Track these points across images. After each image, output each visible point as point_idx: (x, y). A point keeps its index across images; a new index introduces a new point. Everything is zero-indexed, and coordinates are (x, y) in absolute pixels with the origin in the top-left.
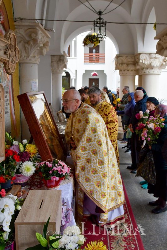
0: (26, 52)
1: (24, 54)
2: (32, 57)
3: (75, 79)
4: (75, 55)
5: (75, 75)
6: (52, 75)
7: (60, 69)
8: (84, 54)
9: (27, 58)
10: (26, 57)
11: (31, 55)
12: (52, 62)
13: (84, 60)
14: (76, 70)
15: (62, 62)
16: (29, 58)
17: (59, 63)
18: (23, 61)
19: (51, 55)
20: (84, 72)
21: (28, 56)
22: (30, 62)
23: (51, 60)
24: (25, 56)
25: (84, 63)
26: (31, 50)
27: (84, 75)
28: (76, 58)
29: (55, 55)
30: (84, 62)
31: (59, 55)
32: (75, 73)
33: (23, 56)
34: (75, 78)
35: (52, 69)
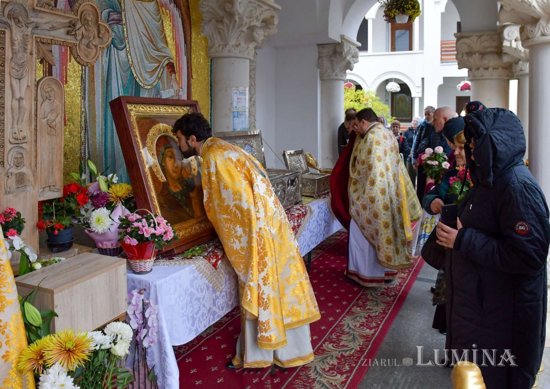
0: (221, 37)
1: (218, 41)
2: (233, 46)
3: (420, 98)
4: (421, 47)
5: (420, 90)
6: (322, 85)
7: (337, 71)
8: (441, 41)
9: (223, 49)
10: (221, 47)
11: (232, 42)
12: (319, 57)
13: (442, 55)
14: (423, 79)
16: (227, 49)
17: (333, 59)
18: (217, 55)
19: (319, 45)
20: (442, 83)
21: (226, 45)
22: (228, 54)
23: (318, 54)
24: (219, 45)
25: (442, 62)
26: (228, 35)
27: (440, 88)
28: (423, 53)
29: (325, 44)
30: (442, 59)
31: (334, 44)
32: (420, 84)
33: (217, 46)
34: (420, 95)
35: (320, 72)
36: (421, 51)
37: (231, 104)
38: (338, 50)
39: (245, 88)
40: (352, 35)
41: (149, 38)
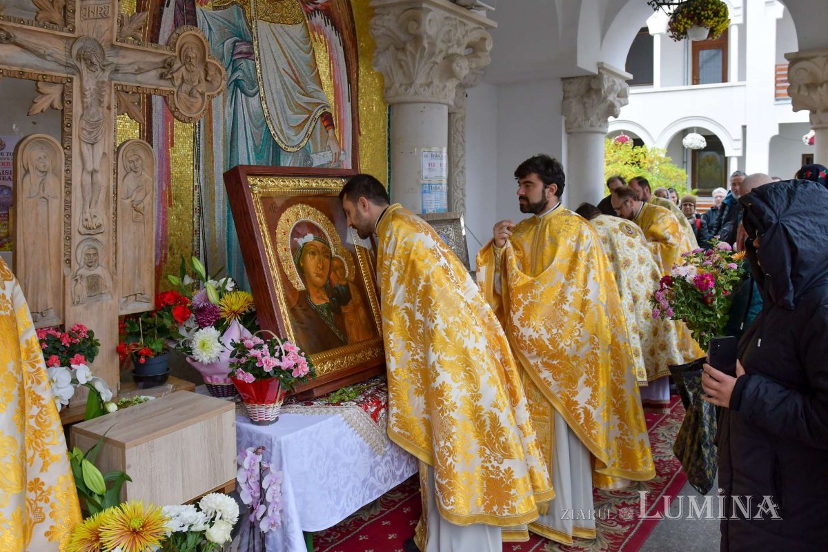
0: (404, 72)
1: (399, 78)
2: (421, 86)
3: (739, 158)
4: (742, 75)
5: (740, 145)
6: (569, 141)
7: (593, 118)
8: (776, 66)
9: (406, 90)
10: (403, 87)
11: (421, 80)
12: (565, 98)
13: (777, 88)
14: (744, 127)
15: (594, 97)
16: (412, 90)
17: (586, 100)
18: (396, 99)
19: (563, 79)
20: (776, 132)
21: (411, 85)
22: (416, 98)
23: (562, 92)
24: (401, 85)
25: (777, 100)
26: (414, 68)
27: (775, 143)
28: (745, 86)
29: (573, 78)
30: (776, 95)
31: (587, 76)
32: (740, 136)
33: (398, 86)
34: (740, 153)
35: (566, 122)
36: (742, 83)
37: (419, 172)
38: (594, 86)
39: (441, 148)
40: (618, 63)
41: (294, 77)
